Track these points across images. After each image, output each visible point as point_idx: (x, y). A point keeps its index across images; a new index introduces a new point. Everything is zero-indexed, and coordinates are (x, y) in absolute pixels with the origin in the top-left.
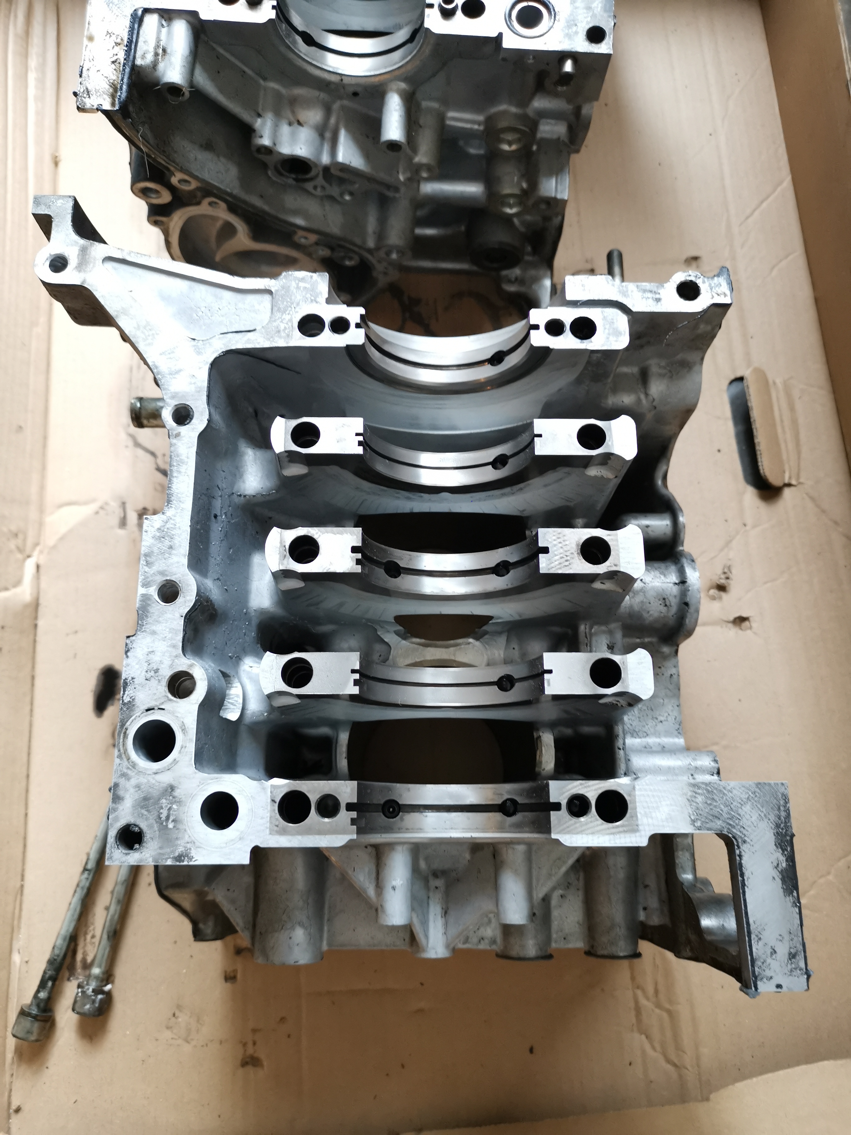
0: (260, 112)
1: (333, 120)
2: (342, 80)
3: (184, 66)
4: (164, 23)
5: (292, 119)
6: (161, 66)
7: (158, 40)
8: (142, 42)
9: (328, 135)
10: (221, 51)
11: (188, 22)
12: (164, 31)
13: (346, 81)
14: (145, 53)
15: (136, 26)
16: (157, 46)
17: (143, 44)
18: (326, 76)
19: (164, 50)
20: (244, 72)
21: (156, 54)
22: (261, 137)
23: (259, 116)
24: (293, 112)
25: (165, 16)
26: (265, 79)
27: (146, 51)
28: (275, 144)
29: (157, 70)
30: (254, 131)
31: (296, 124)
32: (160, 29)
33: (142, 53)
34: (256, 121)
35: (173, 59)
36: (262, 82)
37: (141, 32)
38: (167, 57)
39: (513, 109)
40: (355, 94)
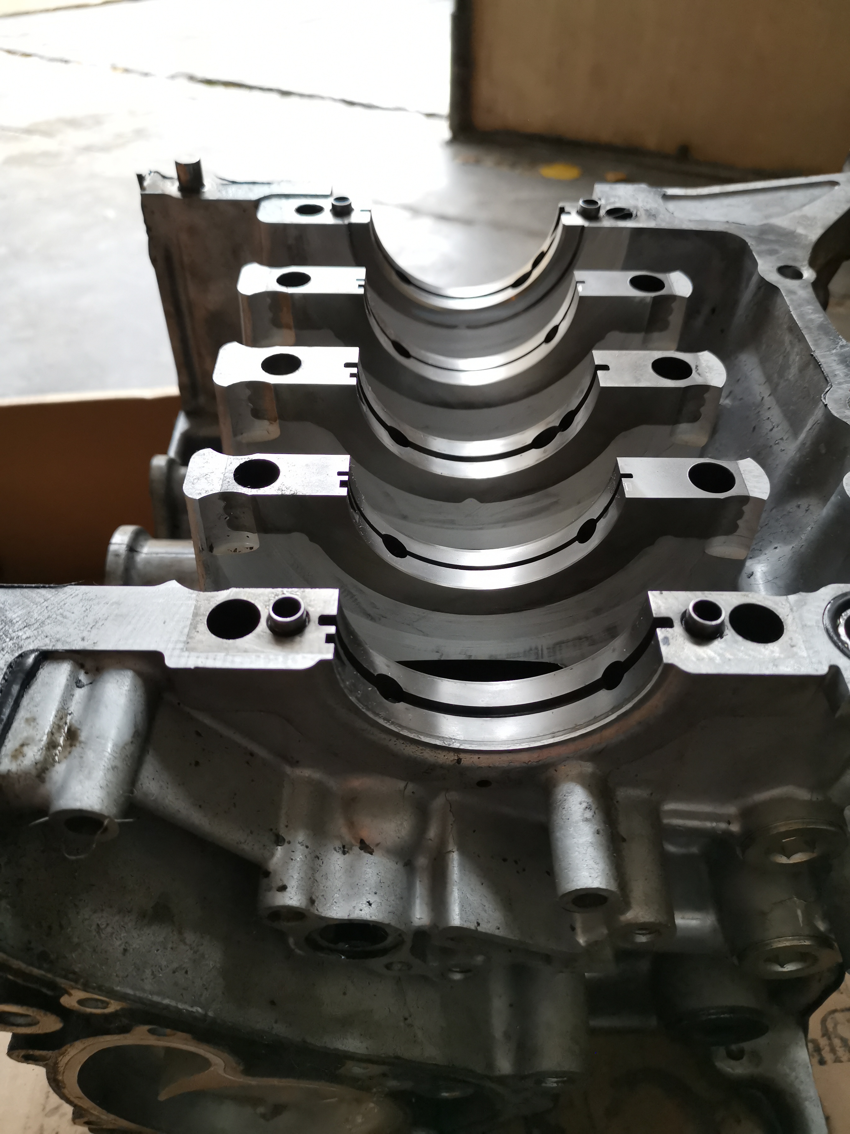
0: (283, 832)
1: (432, 833)
2: (459, 761)
3: (114, 768)
4: (83, 677)
5: (348, 837)
6: (59, 771)
7: (62, 713)
8: (23, 722)
9: (422, 861)
10: (208, 721)
11: (139, 674)
12: (79, 694)
13: (467, 760)
14: (22, 745)
15: (15, 689)
16: (57, 727)
17: (23, 725)
18: (428, 755)
19: (72, 736)
20: (252, 754)
21: (52, 745)
22: (283, 888)
23: (279, 840)
24: (351, 825)
25: (89, 664)
26: (295, 763)
27: (27, 738)
28: (312, 901)
29: (47, 779)
30: (267, 874)
31: (356, 849)
32: (72, 689)
33: (17, 745)
34: (273, 855)
35: (90, 755)
36: (288, 770)
37: (25, 701)
38: (77, 751)
39: (803, 795)
40: (484, 783)
